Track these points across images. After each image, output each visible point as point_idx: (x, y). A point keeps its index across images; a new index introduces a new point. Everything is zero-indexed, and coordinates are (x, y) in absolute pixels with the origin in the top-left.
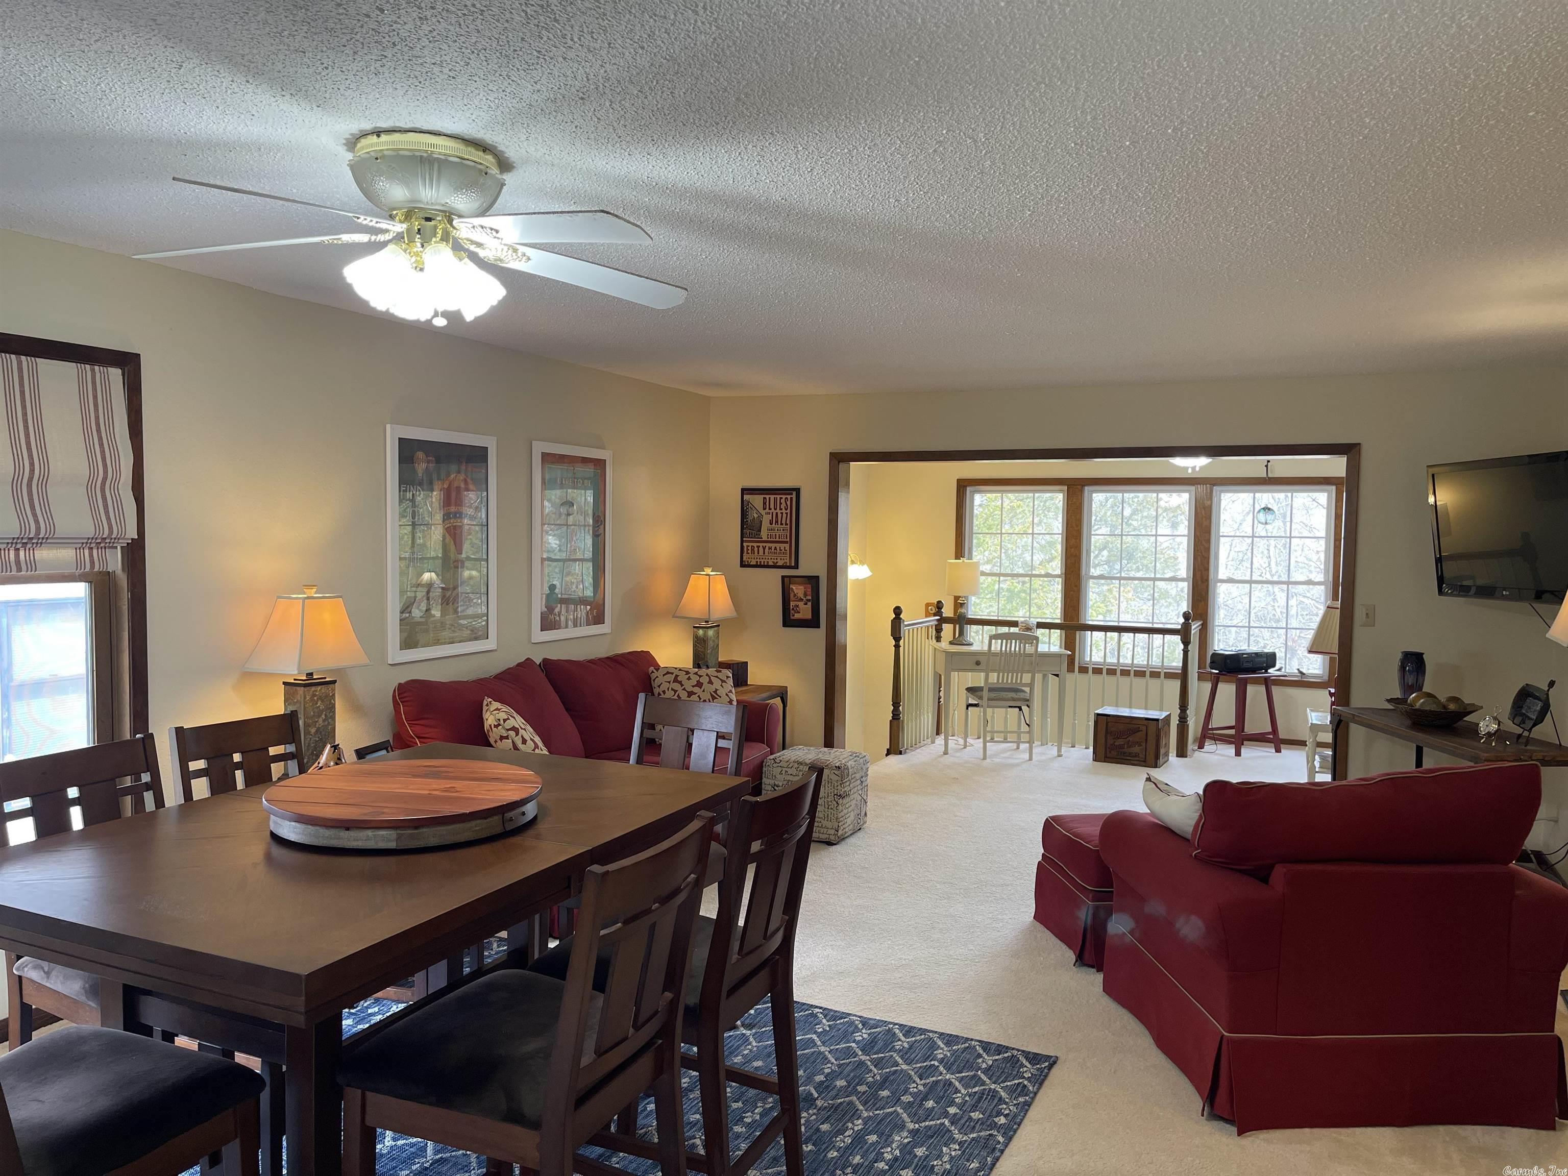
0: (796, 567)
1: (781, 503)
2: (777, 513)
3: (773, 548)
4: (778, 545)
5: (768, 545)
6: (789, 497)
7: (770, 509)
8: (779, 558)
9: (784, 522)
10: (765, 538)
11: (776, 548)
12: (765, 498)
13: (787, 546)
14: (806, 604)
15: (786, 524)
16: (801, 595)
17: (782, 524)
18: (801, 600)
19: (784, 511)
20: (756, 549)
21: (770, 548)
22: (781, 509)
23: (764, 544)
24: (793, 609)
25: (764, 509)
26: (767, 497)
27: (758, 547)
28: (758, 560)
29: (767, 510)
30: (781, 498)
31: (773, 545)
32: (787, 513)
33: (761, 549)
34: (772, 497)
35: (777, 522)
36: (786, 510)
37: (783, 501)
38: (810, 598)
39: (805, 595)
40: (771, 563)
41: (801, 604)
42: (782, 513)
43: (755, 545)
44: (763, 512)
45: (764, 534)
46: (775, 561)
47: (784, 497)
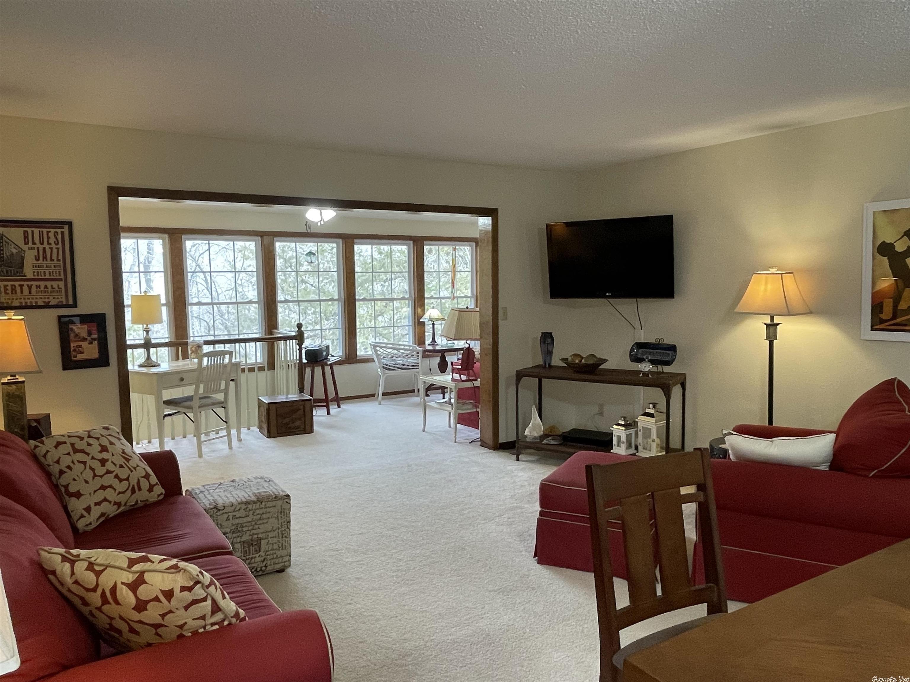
0: (75, 305)
1: (48, 238)
2: (44, 249)
3: (42, 288)
4: (49, 284)
5: (34, 283)
6: (59, 231)
7: (34, 243)
8: (51, 298)
9: (54, 257)
10: (29, 275)
11: (46, 287)
12: (25, 232)
13: (62, 284)
14: (91, 343)
15: (58, 260)
16: (84, 334)
17: (52, 260)
18: (84, 339)
19: (53, 246)
20: (18, 289)
21: (38, 287)
22: (49, 244)
23: (30, 283)
24: (74, 350)
25: (26, 243)
26: (29, 230)
27: (21, 286)
28: (23, 301)
29: (30, 245)
30: (48, 232)
31: (42, 284)
32: (58, 249)
33: (26, 289)
34: (36, 231)
35: (45, 258)
36: (57, 244)
37: (51, 235)
38: (96, 336)
39: (90, 333)
40: (40, 303)
41: (84, 344)
42: (51, 249)
43: (17, 284)
44: (25, 247)
45: (29, 272)
46: (47, 300)
47: (53, 231)
